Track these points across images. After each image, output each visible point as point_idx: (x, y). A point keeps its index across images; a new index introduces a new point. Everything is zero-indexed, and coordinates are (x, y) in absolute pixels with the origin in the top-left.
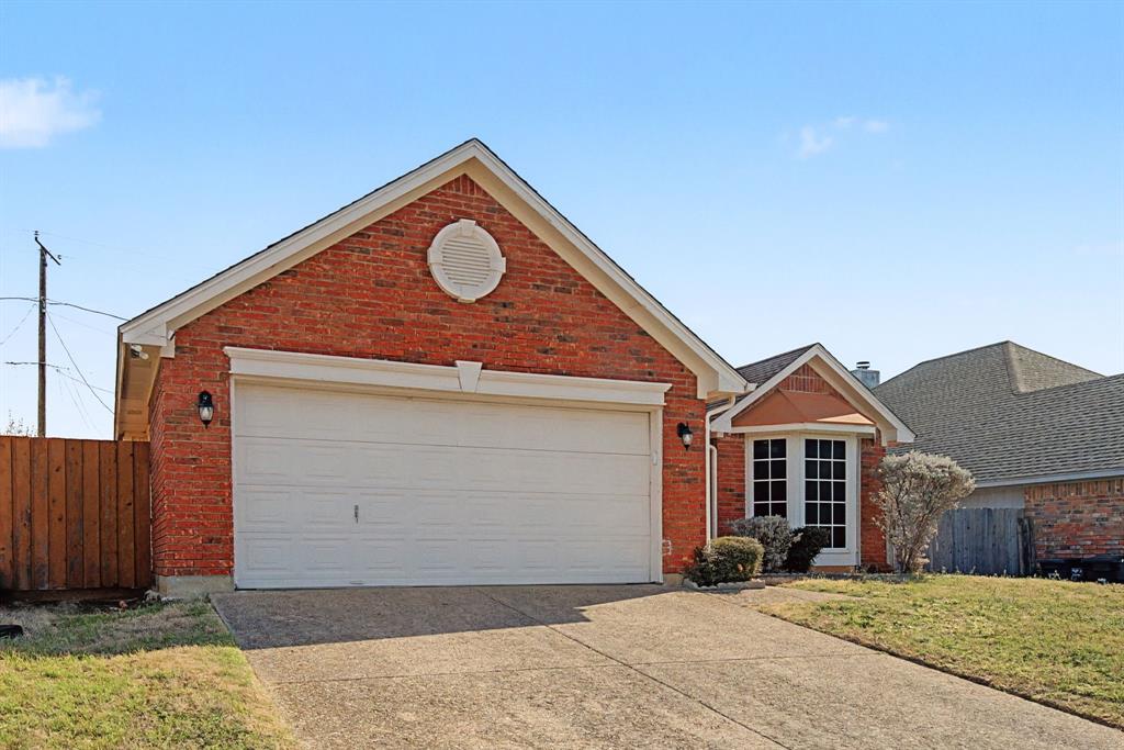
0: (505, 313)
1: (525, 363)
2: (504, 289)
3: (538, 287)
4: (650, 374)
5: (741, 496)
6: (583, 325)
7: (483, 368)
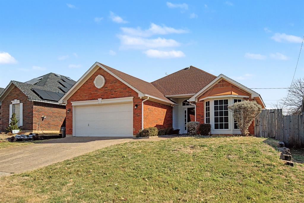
0: (106, 89)
1: (109, 97)
2: (106, 85)
3: (111, 83)
4: (131, 95)
5: (203, 116)
6: (119, 88)
7: (102, 99)
